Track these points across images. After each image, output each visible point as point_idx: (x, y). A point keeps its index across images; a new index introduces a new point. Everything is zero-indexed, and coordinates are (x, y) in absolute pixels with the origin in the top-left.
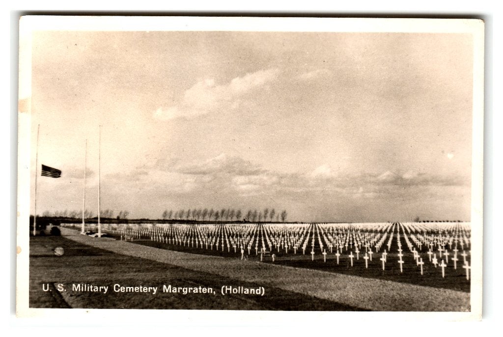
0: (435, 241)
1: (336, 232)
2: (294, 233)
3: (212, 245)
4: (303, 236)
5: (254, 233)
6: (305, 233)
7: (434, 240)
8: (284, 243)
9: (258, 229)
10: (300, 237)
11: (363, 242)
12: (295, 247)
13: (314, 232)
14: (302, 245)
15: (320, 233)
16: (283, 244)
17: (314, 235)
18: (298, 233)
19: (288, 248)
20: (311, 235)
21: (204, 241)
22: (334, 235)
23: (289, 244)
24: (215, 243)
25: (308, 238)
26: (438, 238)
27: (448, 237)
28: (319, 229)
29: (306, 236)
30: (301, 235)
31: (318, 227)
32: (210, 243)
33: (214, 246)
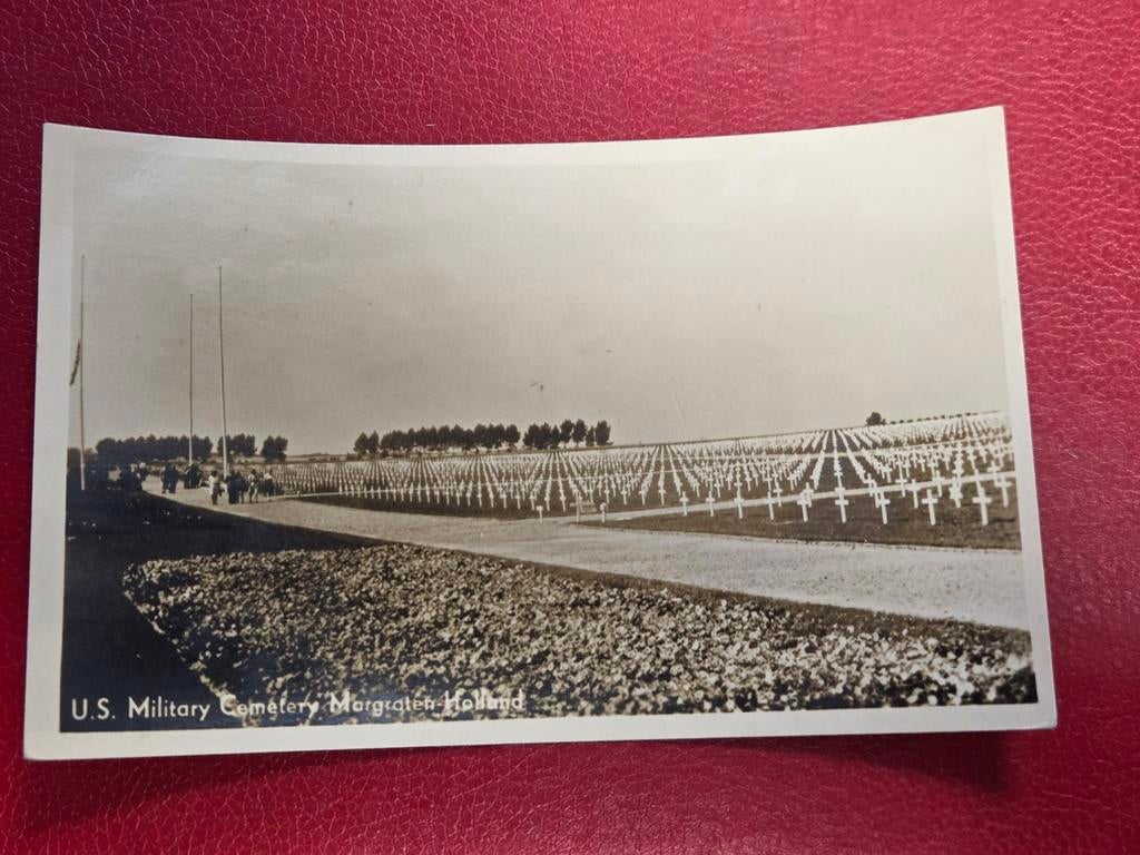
0: (914, 459)
1: (707, 458)
2: (623, 467)
3: (458, 495)
4: (640, 470)
5: (543, 469)
6: (644, 465)
7: (911, 456)
8: (604, 484)
9: (551, 462)
10: (635, 472)
11: (763, 472)
12: (624, 492)
13: (662, 461)
14: (638, 488)
15: (676, 462)
16: (600, 486)
17: (663, 467)
18: (631, 465)
19: (611, 494)
20: (657, 468)
21: (445, 489)
22: (703, 464)
23: (613, 486)
24: (465, 493)
25: (650, 474)
26: (920, 452)
27: (941, 448)
28: (674, 455)
29: (648, 469)
30: (637, 469)
31: (672, 451)
32: (455, 493)
33: (463, 499)
